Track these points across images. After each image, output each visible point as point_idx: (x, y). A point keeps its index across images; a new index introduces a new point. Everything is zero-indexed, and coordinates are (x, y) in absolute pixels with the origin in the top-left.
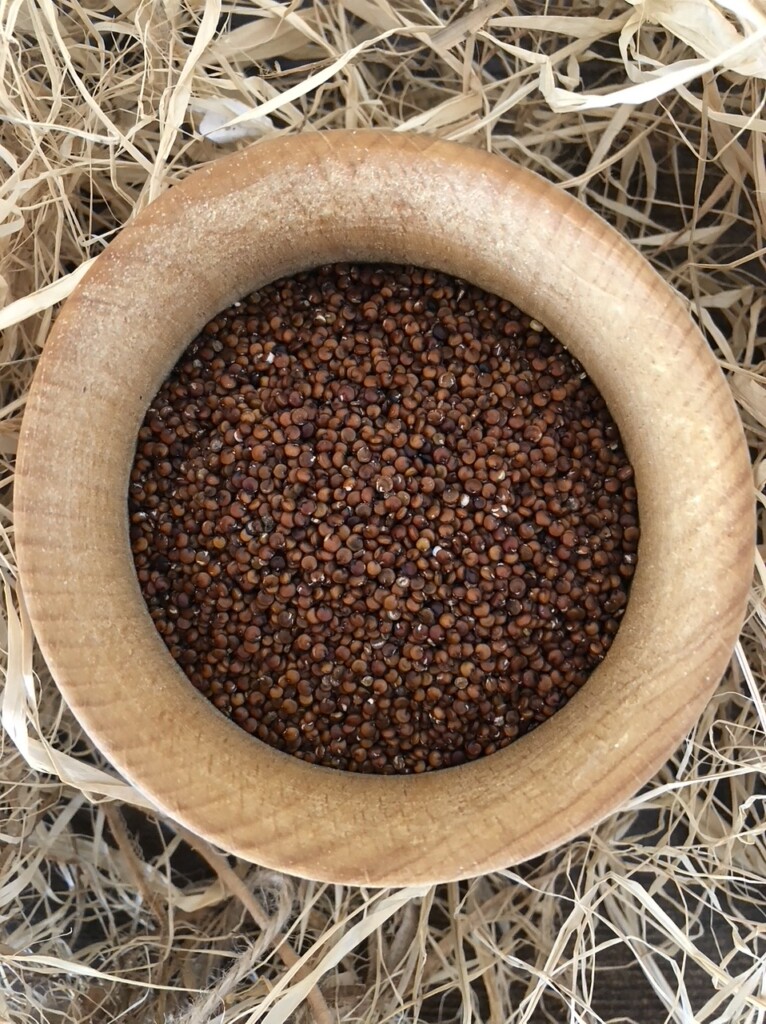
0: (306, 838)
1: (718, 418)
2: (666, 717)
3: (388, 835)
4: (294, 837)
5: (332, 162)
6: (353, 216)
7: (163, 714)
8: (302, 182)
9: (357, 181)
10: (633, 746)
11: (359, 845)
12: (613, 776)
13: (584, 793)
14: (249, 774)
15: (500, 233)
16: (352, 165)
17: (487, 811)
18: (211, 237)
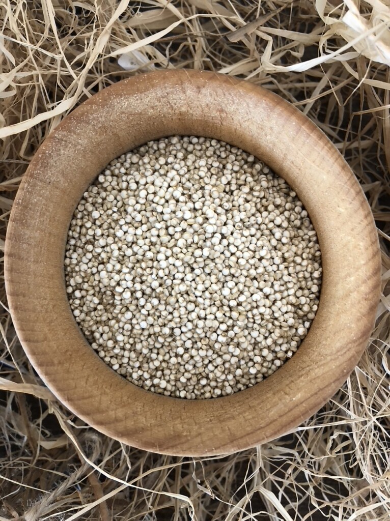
0: (130, 424)
1: (368, 239)
2: (321, 387)
3: (172, 428)
4: (124, 422)
5: (189, 85)
6: (196, 113)
7: (67, 351)
8: (172, 93)
9: (200, 96)
10: (302, 400)
11: (157, 432)
12: (290, 414)
13: (274, 421)
14: (106, 388)
15: (269, 131)
16: (198, 88)
17: (224, 423)
18: (123, 115)
